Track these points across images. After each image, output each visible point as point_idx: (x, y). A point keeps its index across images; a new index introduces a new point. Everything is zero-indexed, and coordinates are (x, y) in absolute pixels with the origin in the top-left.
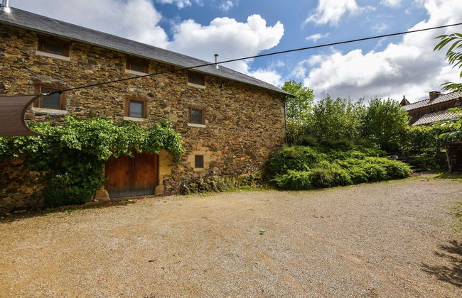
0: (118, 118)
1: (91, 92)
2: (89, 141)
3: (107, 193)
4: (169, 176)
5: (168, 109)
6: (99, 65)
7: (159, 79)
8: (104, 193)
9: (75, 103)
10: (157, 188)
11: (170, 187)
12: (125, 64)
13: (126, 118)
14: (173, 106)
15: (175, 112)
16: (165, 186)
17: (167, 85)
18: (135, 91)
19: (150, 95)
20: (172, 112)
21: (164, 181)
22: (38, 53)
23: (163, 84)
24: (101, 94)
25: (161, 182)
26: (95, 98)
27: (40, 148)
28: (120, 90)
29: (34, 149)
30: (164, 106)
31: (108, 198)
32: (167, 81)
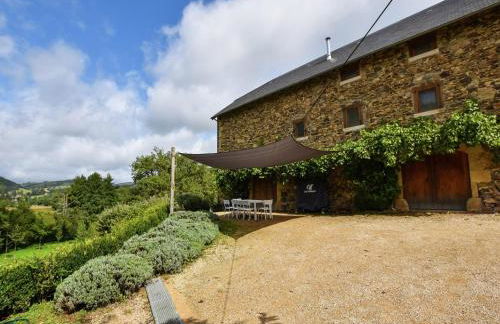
0: (408, 118)
1: (380, 99)
2: (376, 150)
3: (405, 202)
4: (488, 184)
5: (475, 83)
6: (384, 69)
7: (453, 47)
8: (403, 202)
9: (369, 115)
10: (470, 201)
11: (492, 201)
12: (407, 53)
13: (416, 116)
14: (482, 75)
15: (488, 84)
16: (483, 199)
17: (467, 49)
18: (424, 78)
19: (444, 75)
20: (482, 85)
21: (479, 192)
22: (342, 83)
23: (461, 51)
24: (389, 97)
25: (475, 192)
26: (385, 104)
27: (346, 160)
28: (406, 85)
29: (341, 162)
30: (466, 81)
31: (408, 209)
32: (467, 42)
